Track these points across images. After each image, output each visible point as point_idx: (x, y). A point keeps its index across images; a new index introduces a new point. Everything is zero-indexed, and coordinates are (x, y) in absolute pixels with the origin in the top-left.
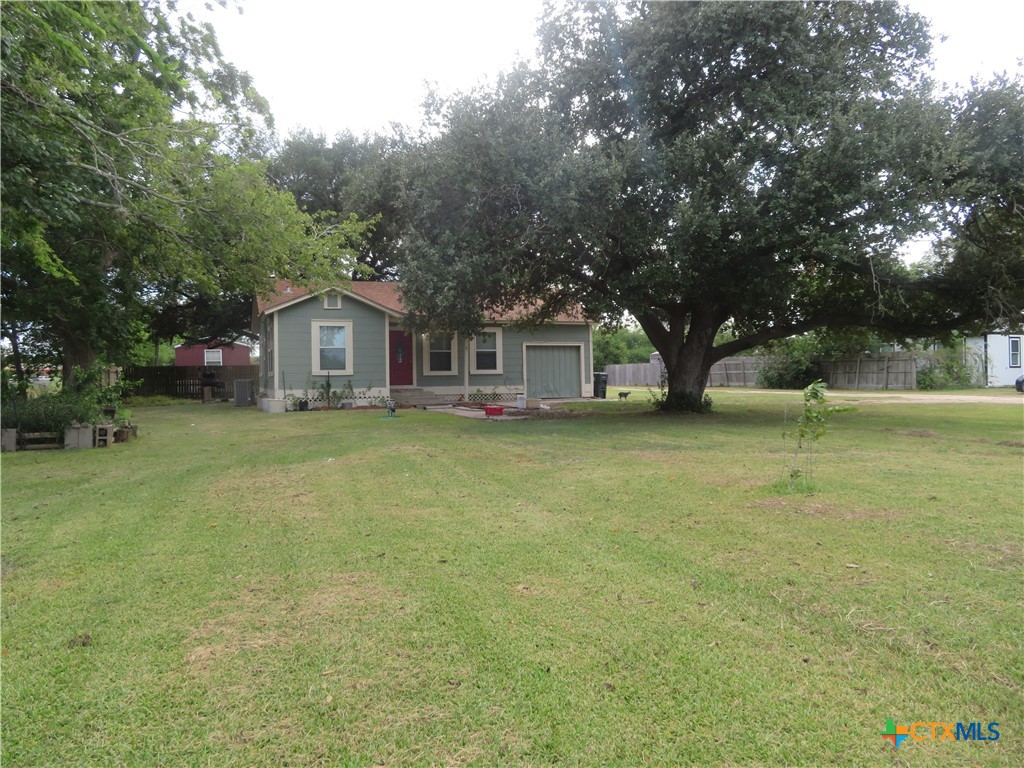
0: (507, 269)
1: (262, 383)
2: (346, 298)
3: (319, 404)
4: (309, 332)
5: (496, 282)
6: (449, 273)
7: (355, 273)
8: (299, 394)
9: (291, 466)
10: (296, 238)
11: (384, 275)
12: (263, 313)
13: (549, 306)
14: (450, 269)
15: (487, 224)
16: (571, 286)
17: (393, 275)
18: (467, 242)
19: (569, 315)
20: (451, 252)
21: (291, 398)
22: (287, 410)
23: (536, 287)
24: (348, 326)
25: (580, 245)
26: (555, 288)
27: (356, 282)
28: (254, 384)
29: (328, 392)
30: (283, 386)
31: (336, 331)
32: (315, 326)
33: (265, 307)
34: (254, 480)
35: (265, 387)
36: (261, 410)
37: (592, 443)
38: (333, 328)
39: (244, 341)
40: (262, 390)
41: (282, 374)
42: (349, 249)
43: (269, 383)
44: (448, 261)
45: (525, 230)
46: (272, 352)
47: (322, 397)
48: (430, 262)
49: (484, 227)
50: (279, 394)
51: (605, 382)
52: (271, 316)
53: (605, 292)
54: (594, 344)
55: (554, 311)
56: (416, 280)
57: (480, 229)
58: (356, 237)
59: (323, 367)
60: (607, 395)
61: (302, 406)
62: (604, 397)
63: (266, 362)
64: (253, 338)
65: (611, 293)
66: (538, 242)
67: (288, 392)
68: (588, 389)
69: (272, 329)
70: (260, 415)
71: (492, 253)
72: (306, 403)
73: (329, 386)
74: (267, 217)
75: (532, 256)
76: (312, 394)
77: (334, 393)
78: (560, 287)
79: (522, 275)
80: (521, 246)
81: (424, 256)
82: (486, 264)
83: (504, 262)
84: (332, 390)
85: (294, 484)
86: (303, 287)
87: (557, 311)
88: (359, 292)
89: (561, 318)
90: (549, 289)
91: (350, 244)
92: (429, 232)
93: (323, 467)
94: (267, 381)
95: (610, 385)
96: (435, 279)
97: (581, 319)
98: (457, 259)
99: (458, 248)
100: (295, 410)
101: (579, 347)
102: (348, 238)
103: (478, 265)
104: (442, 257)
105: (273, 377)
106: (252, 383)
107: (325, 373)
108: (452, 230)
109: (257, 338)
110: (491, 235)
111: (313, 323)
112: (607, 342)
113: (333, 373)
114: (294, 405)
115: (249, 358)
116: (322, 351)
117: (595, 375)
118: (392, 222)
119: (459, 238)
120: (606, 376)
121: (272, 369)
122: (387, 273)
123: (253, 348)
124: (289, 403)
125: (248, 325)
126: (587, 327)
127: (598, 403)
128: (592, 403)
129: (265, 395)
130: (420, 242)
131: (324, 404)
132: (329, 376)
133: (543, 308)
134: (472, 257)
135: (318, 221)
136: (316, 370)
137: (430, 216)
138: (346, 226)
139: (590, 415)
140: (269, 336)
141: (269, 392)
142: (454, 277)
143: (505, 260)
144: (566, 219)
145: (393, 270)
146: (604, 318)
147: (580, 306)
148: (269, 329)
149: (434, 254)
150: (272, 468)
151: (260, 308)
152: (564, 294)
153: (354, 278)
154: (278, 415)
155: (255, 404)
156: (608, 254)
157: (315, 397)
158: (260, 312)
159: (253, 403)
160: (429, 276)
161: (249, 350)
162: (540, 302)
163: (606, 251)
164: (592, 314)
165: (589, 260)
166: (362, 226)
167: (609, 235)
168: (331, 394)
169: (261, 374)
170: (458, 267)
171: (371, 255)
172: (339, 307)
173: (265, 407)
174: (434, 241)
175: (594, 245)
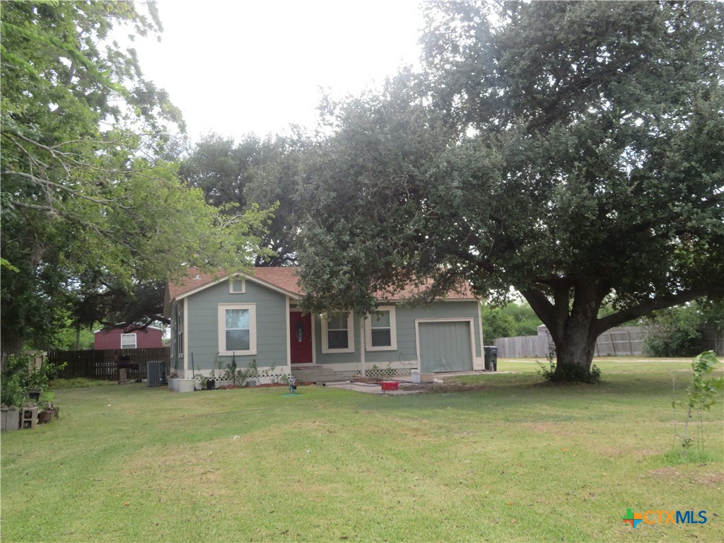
0: (398, 252)
1: (173, 364)
2: (249, 282)
3: (225, 383)
4: (216, 316)
5: (388, 264)
6: (344, 258)
7: (258, 259)
8: (206, 373)
9: (199, 444)
10: (204, 228)
11: (284, 261)
12: (174, 299)
13: (440, 284)
14: (345, 254)
15: (378, 212)
16: (459, 265)
17: (293, 260)
18: (360, 228)
19: (458, 292)
20: (346, 238)
21: (199, 378)
22: (195, 390)
23: (425, 267)
24: (252, 308)
25: (466, 228)
26: (445, 267)
27: (259, 268)
28: (165, 365)
29: (233, 372)
30: (192, 367)
31: (241, 313)
32: (222, 309)
33: (176, 293)
34: (165, 458)
35: (176, 368)
36: (172, 390)
37: (485, 416)
38: (237, 311)
39: (156, 325)
40: (172, 370)
41: (191, 355)
42: (252, 237)
43: (178, 364)
44: (344, 247)
45: (414, 215)
46: (182, 334)
47: (228, 377)
48: (326, 248)
49: (376, 214)
50: (188, 374)
51: (495, 355)
52: (182, 301)
53: (491, 269)
54: (483, 318)
55: (444, 289)
56: (314, 265)
57: (372, 217)
58: (257, 224)
59: (228, 349)
60: (498, 367)
61: (209, 385)
62: (495, 370)
63: (176, 344)
64: (166, 322)
65: (496, 271)
66: (426, 227)
67: (196, 372)
68: (479, 362)
69: (182, 313)
70: (171, 394)
71: (384, 237)
72: (213, 382)
73: (234, 365)
74: (178, 211)
75: (421, 239)
76: (219, 373)
77: (239, 372)
78: (449, 266)
79: (412, 256)
80: (410, 229)
81: (320, 243)
82: (378, 247)
83: (395, 246)
84: (237, 369)
85: (203, 461)
86: (209, 274)
87: (446, 289)
88: (262, 276)
89: (451, 295)
90: (439, 269)
91: (252, 231)
92: (324, 222)
93: (229, 444)
94: (177, 363)
95: (501, 357)
96: (332, 264)
97: (470, 296)
98: (350, 245)
99: (353, 235)
100: (203, 389)
101: (468, 323)
102: (251, 227)
103: (370, 249)
104: (338, 243)
105: (183, 358)
106: (164, 364)
107: (230, 353)
108: (346, 218)
109: (169, 322)
110: (382, 222)
111: (219, 307)
112: (494, 316)
113: (238, 353)
114: (202, 384)
115: (161, 340)
116: (228, 332)
117: (485, 349)
118: (291, 213)
119: (352, 226)
120: (496, 349)
121: (182, 351)
122: (288, 258)
123: (165, 331)
124: (198, 382)
125: (160, 310)
126: (476, 303)
127: (489, 375)
128: (484, 376)
129: (175, 376)
130: (318, 230)
131: (230, 382)
132: (234, 356)
133: (433, 286)
134: (364, 242)
135: (222, 212)
136: (222, 350)
137: (327, 207)
138: (248, 215)
139: (482, 388)
140: (179, 320)
141: (179, 372)
142: (348, 262)
143: (395, 243)
144: (451, 206)
145: (293, 255)
146: (492, 294)
147: (469, 283)
148: (179, 314)
149: (330, 241)
150: (181, 446)
151: (172, 293)
152: (453, 272)
153: (257, 265)
154: (187, 394)
155: (166, 384)
156: (492, 235)
157: (222, 376)
158: (172, 298)
159: (165, 383)
160: (326, 261)
161: (161, 333)
162: (431, 281)
163: (489, 232)
164: (480, 290)
165: (475, 241)
166: (263, 214)
167: (492, 218)
168: (236, 373)
169: (172, 356)
170: (352, 252)
171: (272, 242)
172: (244, 291)
173: (175, 387)
174: (330, 229)
175: (478, 228)
